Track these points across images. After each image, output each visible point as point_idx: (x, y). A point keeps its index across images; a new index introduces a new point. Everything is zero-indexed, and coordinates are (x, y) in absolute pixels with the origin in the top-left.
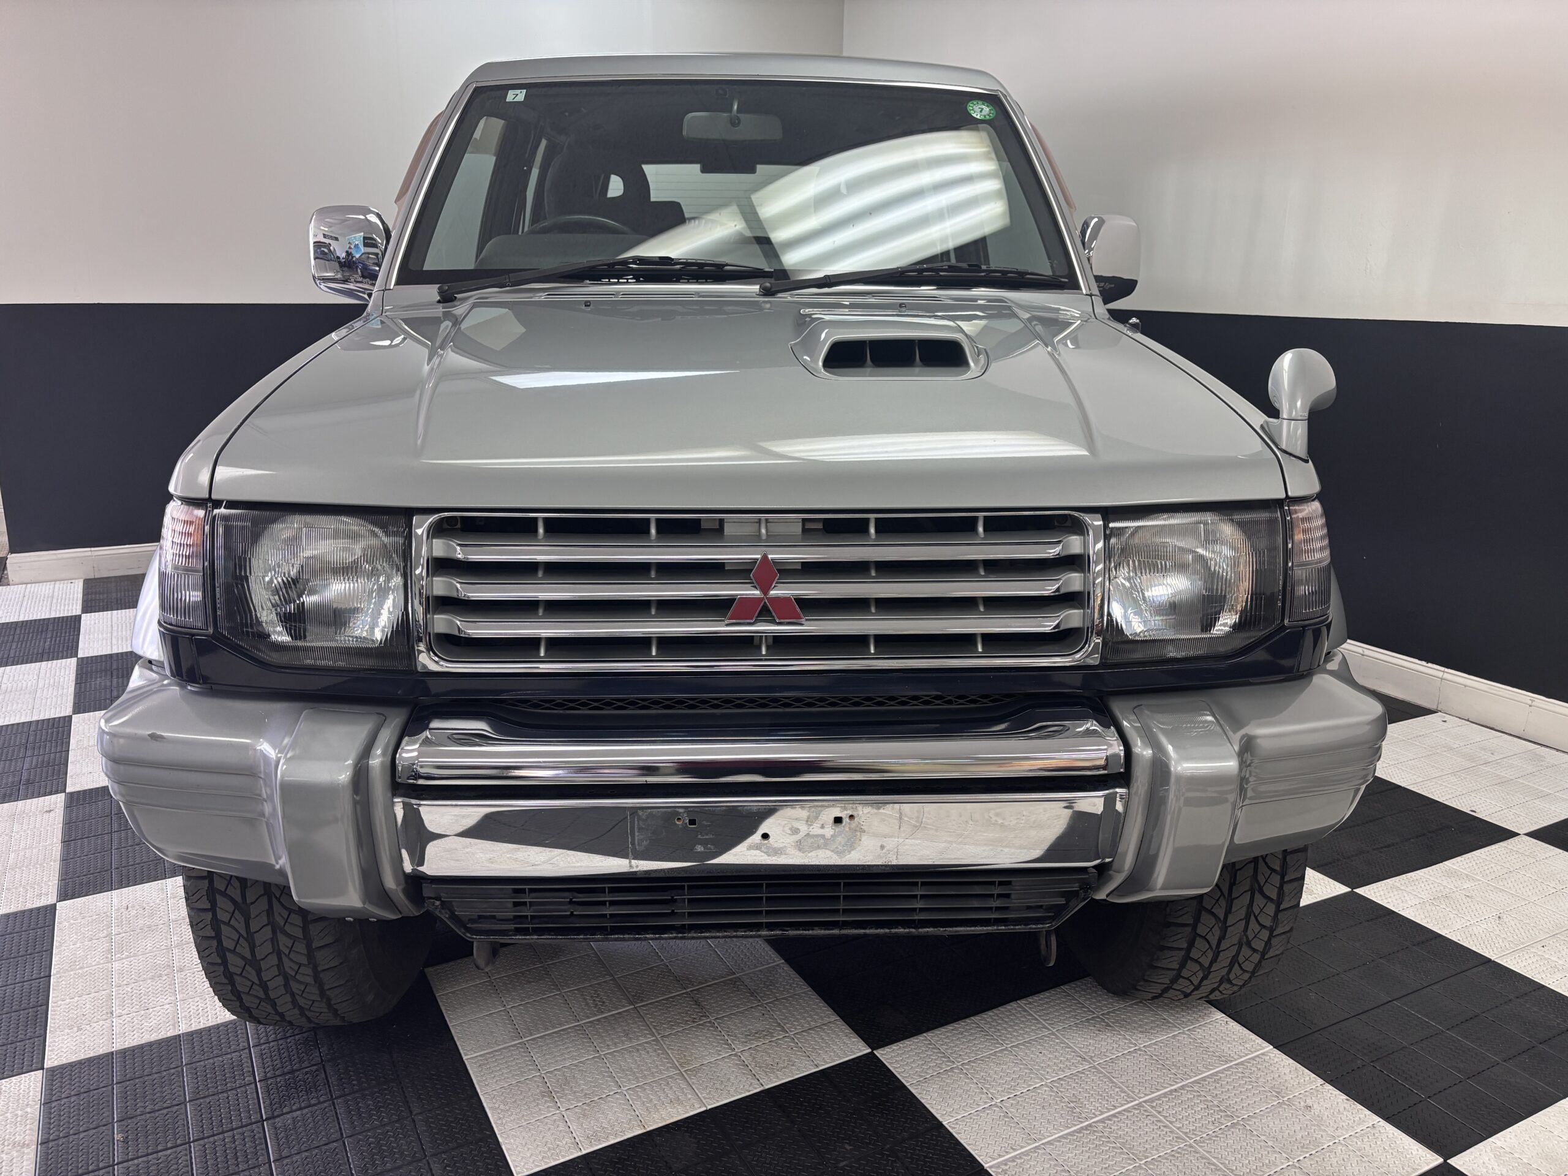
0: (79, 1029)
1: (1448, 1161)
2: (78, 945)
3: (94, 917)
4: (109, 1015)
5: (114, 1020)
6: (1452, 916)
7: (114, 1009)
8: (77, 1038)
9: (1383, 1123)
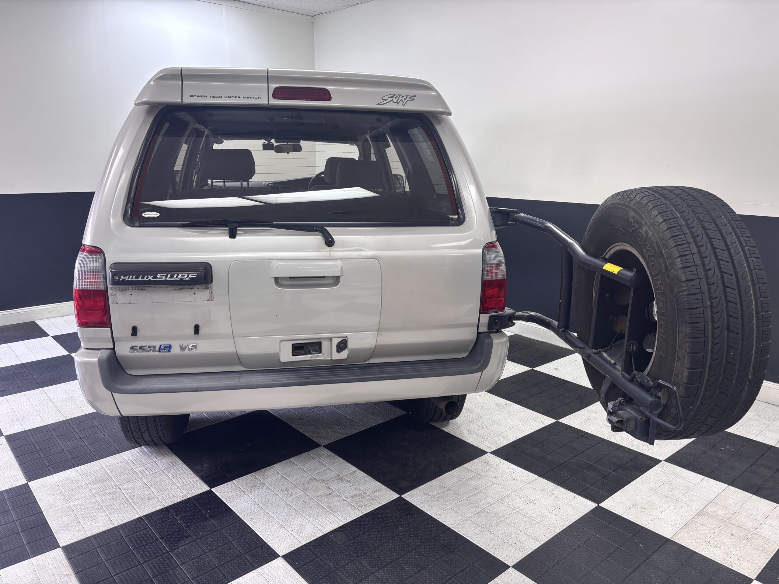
0: (68, 530)
1: (599, 505)
2: (49, 498)
3: (50, 486)
4: (79, 523)
5: (82, 525)
6: (591, 426)
7: (80, 521)
8: (69, 534)
9: (577, 496)
